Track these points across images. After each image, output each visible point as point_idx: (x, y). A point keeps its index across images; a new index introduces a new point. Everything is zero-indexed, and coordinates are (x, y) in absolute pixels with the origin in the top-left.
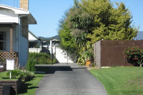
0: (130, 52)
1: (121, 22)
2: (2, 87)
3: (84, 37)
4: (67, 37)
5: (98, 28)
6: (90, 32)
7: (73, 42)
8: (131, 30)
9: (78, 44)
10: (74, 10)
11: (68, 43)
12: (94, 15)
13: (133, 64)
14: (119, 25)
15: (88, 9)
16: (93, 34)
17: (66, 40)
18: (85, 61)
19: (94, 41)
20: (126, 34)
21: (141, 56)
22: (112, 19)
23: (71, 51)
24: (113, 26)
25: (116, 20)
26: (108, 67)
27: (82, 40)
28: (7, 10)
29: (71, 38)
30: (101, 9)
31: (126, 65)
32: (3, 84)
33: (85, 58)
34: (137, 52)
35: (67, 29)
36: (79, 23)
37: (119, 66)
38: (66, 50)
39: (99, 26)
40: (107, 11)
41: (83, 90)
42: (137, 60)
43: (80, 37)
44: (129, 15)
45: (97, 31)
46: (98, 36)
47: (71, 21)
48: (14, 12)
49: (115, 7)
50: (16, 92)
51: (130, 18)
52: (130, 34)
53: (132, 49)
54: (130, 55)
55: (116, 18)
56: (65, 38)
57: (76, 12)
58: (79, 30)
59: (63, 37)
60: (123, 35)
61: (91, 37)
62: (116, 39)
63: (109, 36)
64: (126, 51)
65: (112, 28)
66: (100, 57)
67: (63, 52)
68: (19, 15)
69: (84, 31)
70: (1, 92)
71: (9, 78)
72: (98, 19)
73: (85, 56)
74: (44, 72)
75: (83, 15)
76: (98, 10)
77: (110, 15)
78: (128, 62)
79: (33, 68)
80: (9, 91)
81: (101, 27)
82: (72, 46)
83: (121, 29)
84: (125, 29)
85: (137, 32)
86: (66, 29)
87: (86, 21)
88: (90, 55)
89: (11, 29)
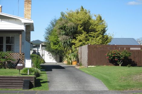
0: (112, 54)
1: (99, 31)
2: (23, 81)
3: (70, 42)
4: (56, 42)
5: (80, 35)
6: (75, 38)
7: (60, 46)
8: (107, 37)
9: (65, 48)
10: (61, 20)
11: (56, 46)
12: (77, 24)
13: (113, 64)
14: (98, 33)
15: (72, 19)
16: (77, 39)
17: (55, 44)
18: (71, 61)
19: (77, 45)
20: (103, 40)
21: (121, 58)
22: (92, 27)
23: (56, 53)
24: (92, 34)
25: (95, 29)
26: (93, 66)
27: (68, 44)
28: (15, 20)
29: (58, 43)
30: (83, 20)
31: (108, 65)
32: (24, 79)
33: (72, 59)
34: (117, 54)
35: (56, 35)
36: (65, 31)
37: (102, 65)
38: (51, 52)
39: (81, 33)
40: (88, 22)
41: (86, 84)
42: (117, 61)
43: (66, 42)
44: (105, 25)
45: (79, 37)
46: (80, 41)
47: (59, 29)
48: (21, 21)
49: (94, 18)
50: (34, 86)
51: (105, 28)
52: (106, 40)
53: (113, 52)
54: (111, 56)
55: (95, 27)
56: (54, 43)
57: (63, 22)
58: (66, 36)
59: (52, 42)
60: (101, 41)
61: (75, 42)
62: (95, 44)
63: (89, 41)
64: (109, 53)
65: (92, 35)
66: (87, 58)
67: (49, 53)
68: (25, 23)
69: (70, 37)
70: (22, 86)
71: (27, 74)
72: (81, 28)
73: (72, 57)
74: (44, 70)
75: (69, 24)
76: (81, 20)
77: (91, 24)
78: (110, 62)
79: (39, 66)
80: (29, 85)
81: (83, 34)
82: (59, 49)
83: (99, 36)
84: (102, 36)
85: (111, 39)
86: (54, 35)
87: (71, 29)
88: (76, 56)
89: (21, 35)
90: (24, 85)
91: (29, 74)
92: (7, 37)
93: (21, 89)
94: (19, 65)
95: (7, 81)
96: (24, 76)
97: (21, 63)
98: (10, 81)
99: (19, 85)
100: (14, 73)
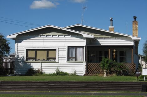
2: (141, 86)
28: (126, 37)
32: (142, 84)
48: (131, 38)
70: (141, 89)
89: (132, 50)
90: (142, 89)
91: (145, 80)
92: (120, 51)
93: (140, 92)
94: (137, 73)
95: (128, 85)
96: (142, 81)
97: (139, 72)
98: (130, 85)
99: (138, 89)
100: (133, 79)
